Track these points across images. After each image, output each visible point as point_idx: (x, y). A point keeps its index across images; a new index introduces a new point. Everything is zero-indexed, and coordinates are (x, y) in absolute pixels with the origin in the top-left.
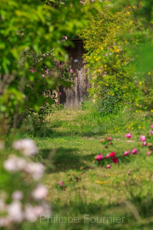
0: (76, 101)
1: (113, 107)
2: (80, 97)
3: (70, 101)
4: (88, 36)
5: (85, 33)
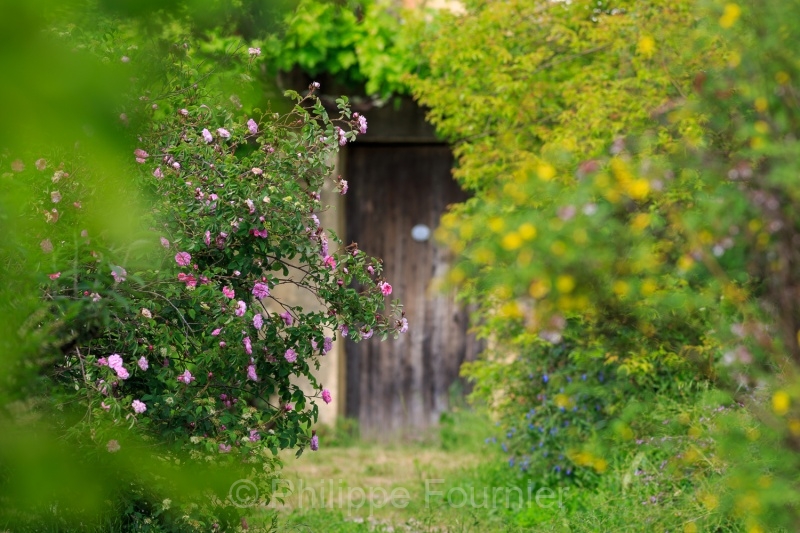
4: (477, 122)
5: (460, 106)
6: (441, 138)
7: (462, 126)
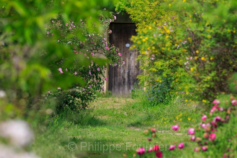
0: (126, 88)
1: (164, 96)
2: (130, 84)
3: (119, 89)
4: (141, 18)
5: (137, 14)
6: (133, 22)
7: (138, 19)
